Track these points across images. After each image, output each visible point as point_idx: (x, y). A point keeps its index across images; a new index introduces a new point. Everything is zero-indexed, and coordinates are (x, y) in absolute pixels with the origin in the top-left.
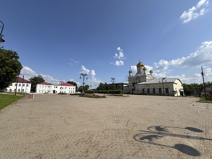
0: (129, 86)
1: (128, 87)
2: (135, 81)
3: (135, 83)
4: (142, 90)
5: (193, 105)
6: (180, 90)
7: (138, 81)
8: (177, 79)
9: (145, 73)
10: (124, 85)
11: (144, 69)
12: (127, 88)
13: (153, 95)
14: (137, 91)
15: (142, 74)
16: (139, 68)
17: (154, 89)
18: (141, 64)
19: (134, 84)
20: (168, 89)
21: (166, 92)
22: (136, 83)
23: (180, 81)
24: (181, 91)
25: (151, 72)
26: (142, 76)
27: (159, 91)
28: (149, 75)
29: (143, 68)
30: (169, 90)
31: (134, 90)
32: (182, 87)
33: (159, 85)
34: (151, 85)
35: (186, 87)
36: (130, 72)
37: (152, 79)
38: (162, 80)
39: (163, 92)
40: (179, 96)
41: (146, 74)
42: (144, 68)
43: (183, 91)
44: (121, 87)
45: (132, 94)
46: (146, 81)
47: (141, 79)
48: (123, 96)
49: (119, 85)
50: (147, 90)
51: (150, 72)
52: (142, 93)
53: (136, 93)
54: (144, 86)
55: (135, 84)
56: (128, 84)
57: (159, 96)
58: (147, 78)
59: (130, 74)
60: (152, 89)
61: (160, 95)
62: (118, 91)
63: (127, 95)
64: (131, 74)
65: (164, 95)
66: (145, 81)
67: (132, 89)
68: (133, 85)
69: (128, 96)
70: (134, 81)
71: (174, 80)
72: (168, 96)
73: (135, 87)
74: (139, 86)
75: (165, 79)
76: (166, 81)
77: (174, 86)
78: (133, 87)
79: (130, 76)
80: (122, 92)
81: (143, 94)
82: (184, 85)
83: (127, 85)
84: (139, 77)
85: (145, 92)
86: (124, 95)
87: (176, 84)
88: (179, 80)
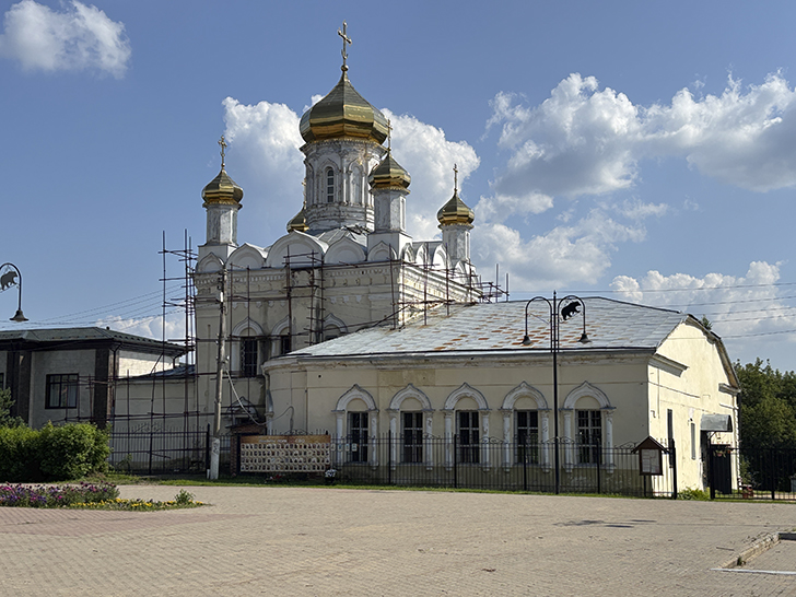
0: (186, 375)
1: (175, 390)
2: (278, 309)
3: (266, 339)
4: (342, 427)
5: (739, 563)
6: (704, 434)
7: (303, 316)
8: (692, 320)
9: (386, 230)
10: (131, 366)
11: (387, 183)
12: (173, 399)
13: (455, 485)
14: (290, 437)
15: (362, 240)
16: (328, 156)
17: (468, 421)
18: (352, 111)
19: (254, 351)
20: (597, 415)
21: (583, 457)
22: (286, 344)
23: (714, 339)
24: (714, 440)
25: (454, 217)
26: (350, 257)
27: (521, 437)
28: (430, 249)
29: (374, 163)
30: (609, 428)
31: (248, 423)
32: (726, 406)
33: (518, 375)
34: (443, 376)
35: (768, 403)
36: (219, 197)
37: (458, 296)
38: (554, 328)
39: (547, 456)
40: (692, 495)
41: (403, 241)
42: (386, 166)
43: (730, 439)
44: (85, 393)
45: (233, 473)
46: (389, 322)
47: (345, 298)
48: (128, 506)
49: (60, 363)
50: (396, 426)
51: (444, 223)
52: (342, 457)
53: (275, 463)
54: (367, 377)
55: (275, 348)
56: (185, 350)
57: (513, 489)
58: (410, 284)
59: (214, 227)
60: (445, 412)
61: (525, 488)
62: (45, 444)
63: (167, 492)
64: (227, 222)
65: (556, 484)
66: (379, 324)
67: (232, 410)
68: (249, 369)
69: (183, 500)
70: (255, 310)
71: (657, 334)
72: (598, 490)
73: (265, 393)
74: (312, 375)
75: (576, 318)
76: (584, 338)
77: (652, 390)
78: (241, 393)
79: (214, 241)
80: (94, 458)
81: (356, 471)
82: (748, 385)
83: (167, 366)
84: (321, 267)
85: (373, 456)
86: (128, 492)
87: (677, 368)
88: (705, 327)
